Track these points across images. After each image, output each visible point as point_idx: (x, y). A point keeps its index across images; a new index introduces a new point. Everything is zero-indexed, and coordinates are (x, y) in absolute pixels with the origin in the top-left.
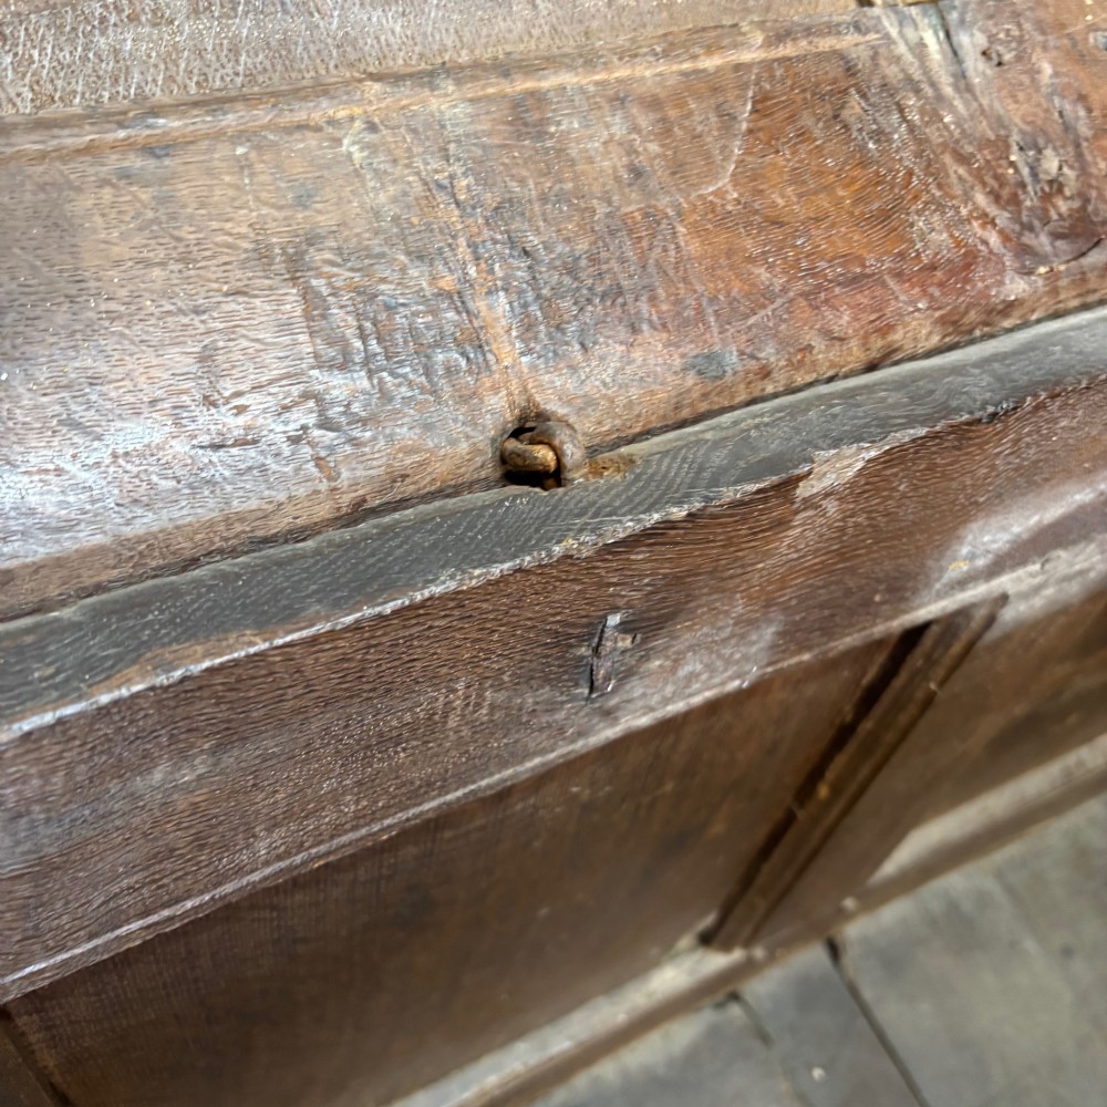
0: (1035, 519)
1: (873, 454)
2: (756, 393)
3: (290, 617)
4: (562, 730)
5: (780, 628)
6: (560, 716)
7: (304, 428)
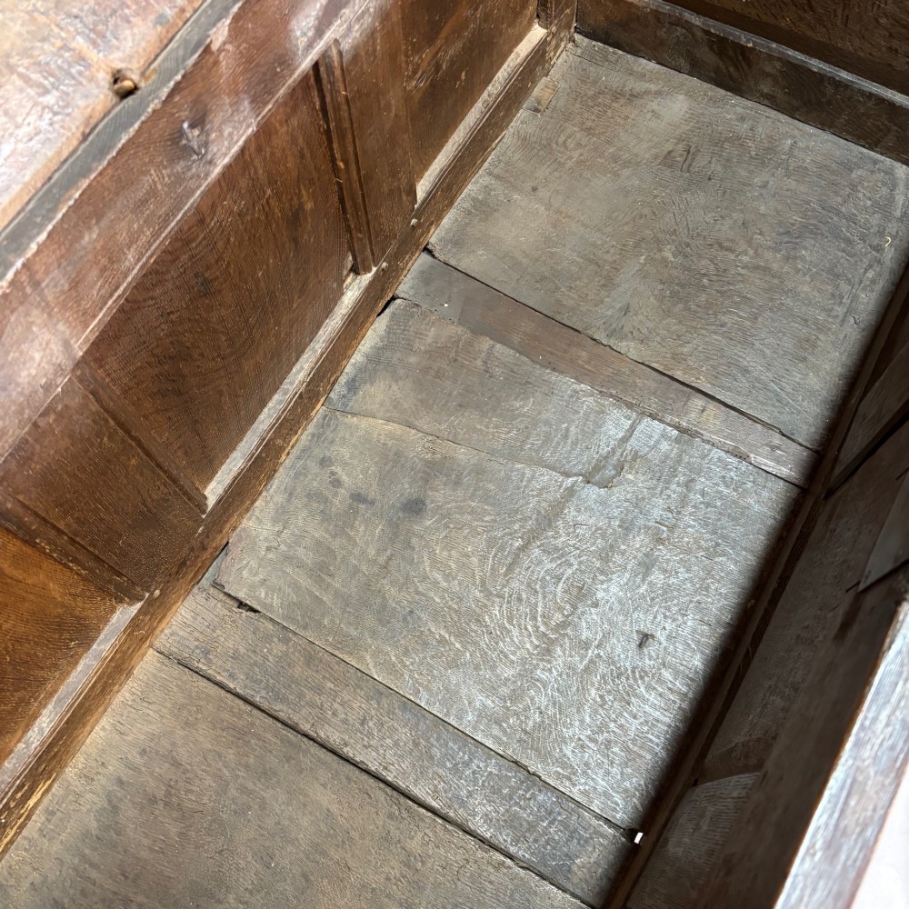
0: (318, 5)
1: (228, 22)
2: (185, 20)
3: (90, 171)
4: (199, 176)
5: (250, 100)
6: (194, 170)
7: (51, 119)
